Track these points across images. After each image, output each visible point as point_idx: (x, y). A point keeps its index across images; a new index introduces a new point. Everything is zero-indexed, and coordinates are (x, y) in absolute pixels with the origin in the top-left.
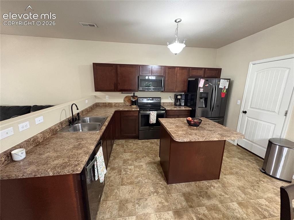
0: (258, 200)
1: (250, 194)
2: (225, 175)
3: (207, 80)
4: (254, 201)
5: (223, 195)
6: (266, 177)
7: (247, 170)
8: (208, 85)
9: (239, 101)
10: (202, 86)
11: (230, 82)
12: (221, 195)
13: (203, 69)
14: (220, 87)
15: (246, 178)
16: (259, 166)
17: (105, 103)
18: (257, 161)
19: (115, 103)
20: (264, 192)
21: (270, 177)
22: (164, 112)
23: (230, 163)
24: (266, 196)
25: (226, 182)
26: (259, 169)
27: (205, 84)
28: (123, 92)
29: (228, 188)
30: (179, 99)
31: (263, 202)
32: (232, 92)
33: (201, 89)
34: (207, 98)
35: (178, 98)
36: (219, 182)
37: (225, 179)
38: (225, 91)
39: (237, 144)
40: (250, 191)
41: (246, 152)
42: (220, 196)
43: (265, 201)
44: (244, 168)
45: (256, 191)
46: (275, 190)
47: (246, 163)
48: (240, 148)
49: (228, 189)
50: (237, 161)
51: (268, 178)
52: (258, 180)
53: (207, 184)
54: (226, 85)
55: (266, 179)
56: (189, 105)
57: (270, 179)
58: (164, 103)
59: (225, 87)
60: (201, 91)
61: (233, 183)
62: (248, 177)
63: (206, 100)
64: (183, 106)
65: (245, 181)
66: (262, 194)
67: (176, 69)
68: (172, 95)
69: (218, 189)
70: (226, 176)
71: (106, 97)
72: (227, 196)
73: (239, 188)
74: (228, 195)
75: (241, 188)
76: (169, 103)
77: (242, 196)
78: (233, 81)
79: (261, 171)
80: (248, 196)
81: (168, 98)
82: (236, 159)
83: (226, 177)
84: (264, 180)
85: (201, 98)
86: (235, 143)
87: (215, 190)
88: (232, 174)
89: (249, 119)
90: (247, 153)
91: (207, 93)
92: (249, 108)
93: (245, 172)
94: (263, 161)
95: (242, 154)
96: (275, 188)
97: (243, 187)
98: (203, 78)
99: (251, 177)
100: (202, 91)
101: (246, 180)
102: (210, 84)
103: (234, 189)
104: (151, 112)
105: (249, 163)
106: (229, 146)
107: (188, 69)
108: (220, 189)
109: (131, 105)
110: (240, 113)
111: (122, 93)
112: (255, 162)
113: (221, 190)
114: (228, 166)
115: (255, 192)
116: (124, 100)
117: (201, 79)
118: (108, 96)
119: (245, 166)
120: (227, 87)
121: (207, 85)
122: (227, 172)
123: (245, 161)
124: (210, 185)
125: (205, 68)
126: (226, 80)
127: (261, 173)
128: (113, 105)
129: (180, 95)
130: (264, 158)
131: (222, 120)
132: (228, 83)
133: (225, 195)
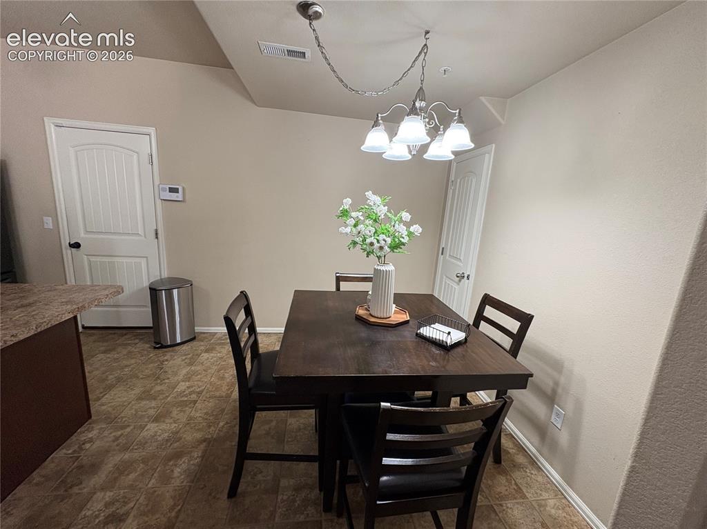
0: (176, 390)
1: (161, 392)
2: (98, 399)
4: (172, 396)
5: (122, 434)
6: (166, 352)
7: (133, 361)
9: (49, 221)
12: (117, 439)
15: (139, 374)
16: (147, 343)
18: (141, 337)
20: (175, 374)
21: (170, 349)
23: (92, 371)
24: (181, 377)
25: (110, 409)
26: (150, 348)
29: (122, 415)
31: (182, 386)
36: (94, 422)
37: (103, 408)
39: (84, 327)
40: (158, 388)
41: (111, 334)
42: (116, 443)
43: (184, 383)
44: (125, 362)
45: (167, 381)
46: (186, 361)
47: (125, 352)
49: (122, 417)
51: (169, 351)
52: (159, 363)
53: (70, 452)
55: (168, 355)
57: (172, 351)
61: (124, 399)
62: (142, 371)
65: (142, 381)
66: (176, 378)
69: (101, 436)
70: (104, 400)
72: (128, 430)
73: (140, 399)
74: (129, 426)
75: (143, 395)
77: (153, 405)
79: (155, 348)
80: (161, 397)
82: (101, 356)
83: (104, 402)
84: (166, 358)
87: (98, 444)
88: (110, 388)
89: (92, 259)
90: (115, 334)
92: (82, 235)
93: (132, 366)
94: (152, 331)
95: (107, 341)
96: (184, 358)
97: (144, 392)
99: (147, 369)
101: (142, 378)
103: (134, 407)
105: (130, 348)
108: (106, 433)
110: (62, 250)
112: (137, 341)
113: (109, 432)
114: (93, 380)
115: (165, 383)
119: (126, 357)
122: (98, 392)
123: (119, 349)
124: (77, 446)
127: (157, 351)
130: (151, 325)
133: (122, 431)
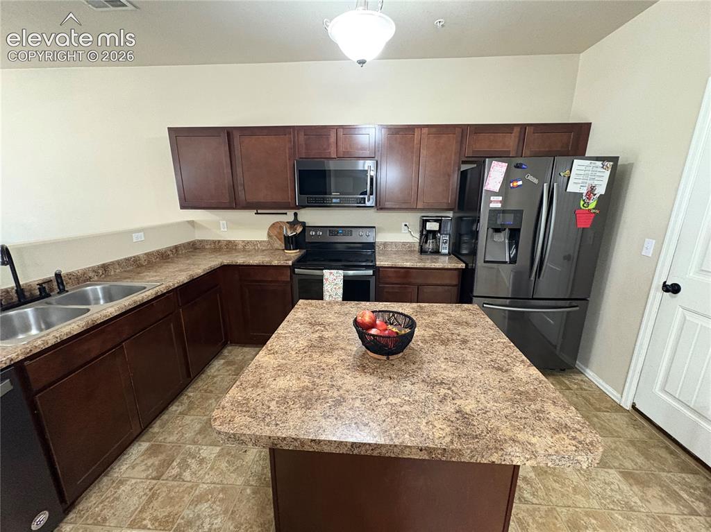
3: (518, 166)
8: (520, 183)
9: (650, 245)
10: (497, 189)
11: (614, 168)
13: (516, 130)
14: (572, 188)
17: (219, 241)
19: (243, 241)
22: (370, 272)
27: (508, 179)
28: (259, 211)
30: (434, 233)
32: (623, 207)
33: (492, 198)
34: (519, 230)
35: (427, 229)
38: (593, 205)
39: (634, 406)
47: (657, 508)
48: (646, 424)
50: (615, 487)
54: (596, 182)
56: (464, 252)
58: (385, 244)
59: (592, 189)
60: (492, 205)
63: (514, 235)
64: (445, 255)
67: (417, 132)
68: (414, 219)
71: (221, 226)
76: (404, 244)
78: (631, 165)
81: (399, 230)
82: (614, 476)
85: (497, 230)
86: (623, 400)
89: (690, 317)
91: (518, 214)
92: (690, 275)
95: (646, 457)
98: (500, 156)
100: (499, 205)
102: (531, 178)
104: (326, 272)
105: (673, 508)
106: (599, 410)
107: (458, 131)
109: (283, 250)
110: (652, 292)
111: (257, 213)
112: (700, 507)
116: (269, 236)
117: (494, 163)
118: (224, 222)
119: (649, 520)
120: (601, 190)
121: (515, 184)
123: (651, 492)
125: (523, 127)
126: (599, 163)
128: (240, 247)
129: (435, 221)
131: (578, 308)
132: (607, 174)
